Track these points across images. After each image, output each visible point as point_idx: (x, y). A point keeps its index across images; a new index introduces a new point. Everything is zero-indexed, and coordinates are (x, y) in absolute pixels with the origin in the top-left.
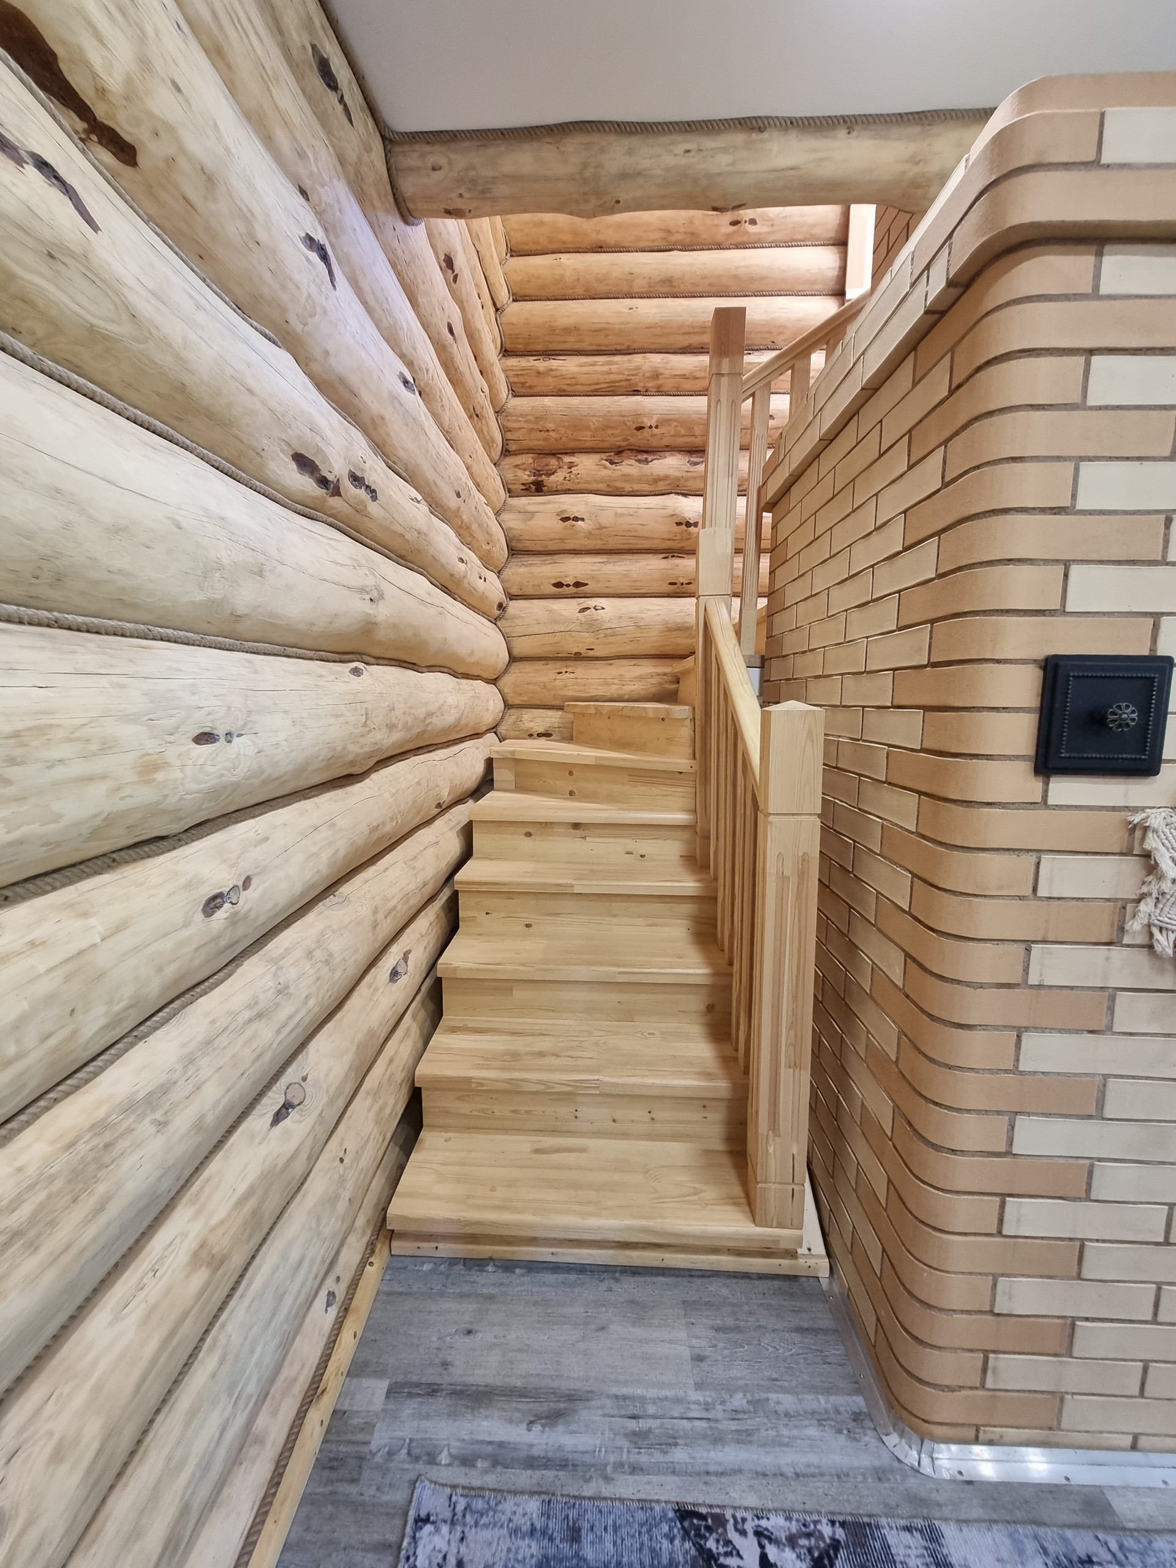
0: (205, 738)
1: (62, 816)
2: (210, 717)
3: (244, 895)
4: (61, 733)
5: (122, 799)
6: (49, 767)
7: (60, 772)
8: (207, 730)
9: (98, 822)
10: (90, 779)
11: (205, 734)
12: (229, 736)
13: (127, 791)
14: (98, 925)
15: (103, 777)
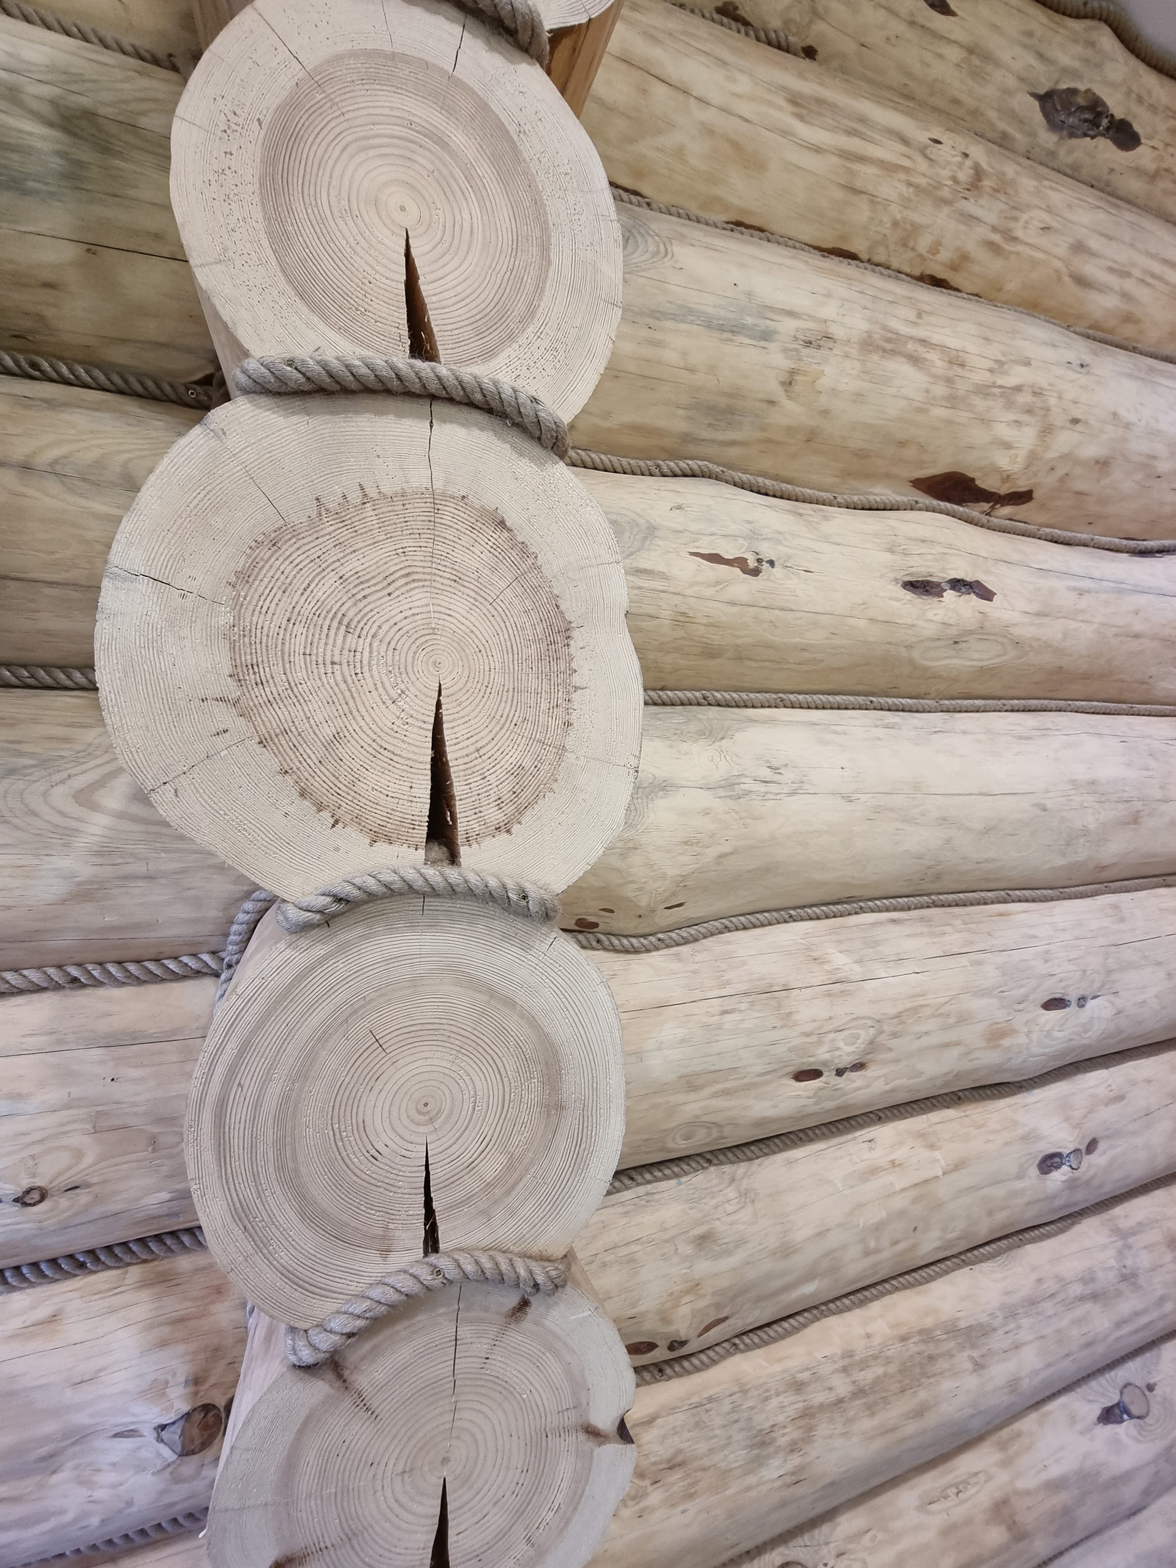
0: (1055, 1003)
1: (923, 1073)
2: (1063, 984)
3: (1087, 1160)
4: (928, 1011)
5: (971, 1061)
6: (919, 1038)
7: (925, 1041)
8: (1058, 996)
9: (949, 1077)
10: (947, 1045)
11: (1055, 999)
12: (1082, 1001)
13: (976, 1054)
14: (941, 1159)
15: (957, 1044)
